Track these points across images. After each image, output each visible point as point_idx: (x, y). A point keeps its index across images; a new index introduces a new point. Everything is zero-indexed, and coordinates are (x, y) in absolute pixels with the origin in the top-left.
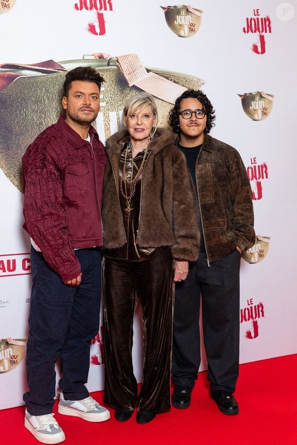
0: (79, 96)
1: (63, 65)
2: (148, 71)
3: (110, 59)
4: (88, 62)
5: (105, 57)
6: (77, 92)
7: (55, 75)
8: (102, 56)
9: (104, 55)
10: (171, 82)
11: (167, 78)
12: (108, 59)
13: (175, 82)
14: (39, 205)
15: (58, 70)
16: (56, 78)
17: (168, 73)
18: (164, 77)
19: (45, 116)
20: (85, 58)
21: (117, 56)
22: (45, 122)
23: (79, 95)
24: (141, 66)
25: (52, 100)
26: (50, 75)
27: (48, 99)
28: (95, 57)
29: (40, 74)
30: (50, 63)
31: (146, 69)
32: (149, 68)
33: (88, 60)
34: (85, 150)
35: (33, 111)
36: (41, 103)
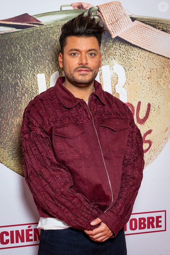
0: (75, 54)
1: (38, 19)
2: (133, 19)
3: (91, 9)
4: (67, 13)
5: (85, 6)
6: (72, 50)
7: (31, 30)
8: (82, 6)
9: (83, 5)
10: (159, 31)
11: (154, 26)
12: (88, 8)
13: (163, 30)
14: (37, 170)
15: (33, 24)
16: (32, 33)
17: (156, 20)
18: (151, 25)
19: (21, 76)
20: (63, 9)
21: (98, 4)
22: (20, 82)
23: (75, 52)
24: (125, 15)
25: (28, 58)
26: (25, 31)
27: (24, 57)
28: (74, 7)
29: (14, 30)
30: (25, 17)
31: (131, 18)
32: (134, 16)
33: (66, 12)
34: (80, 110)
35: (8, 71)
36: (16, 61)
